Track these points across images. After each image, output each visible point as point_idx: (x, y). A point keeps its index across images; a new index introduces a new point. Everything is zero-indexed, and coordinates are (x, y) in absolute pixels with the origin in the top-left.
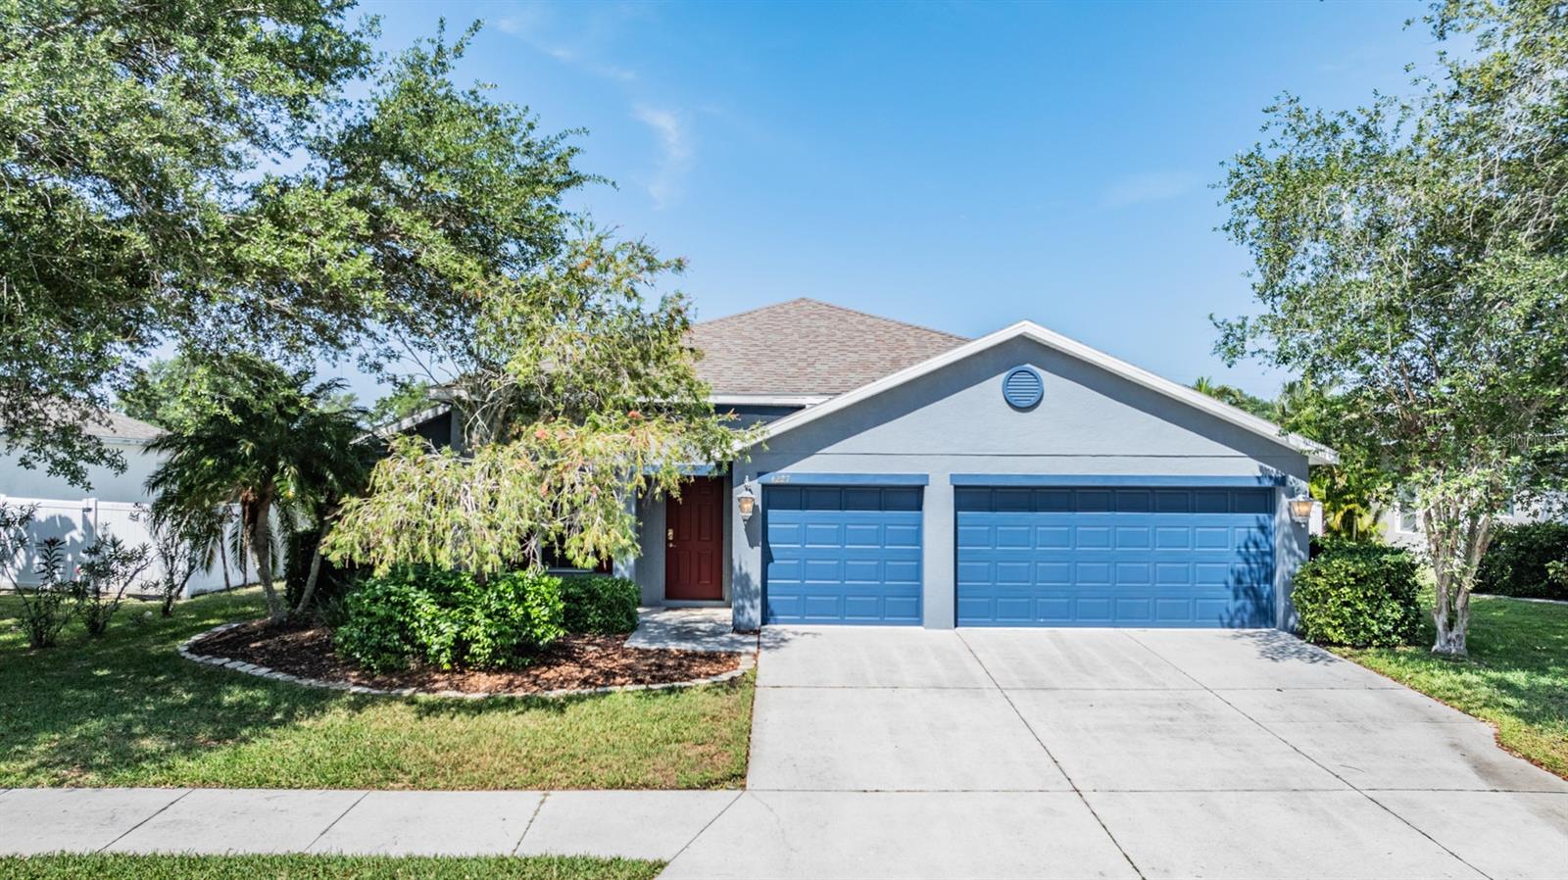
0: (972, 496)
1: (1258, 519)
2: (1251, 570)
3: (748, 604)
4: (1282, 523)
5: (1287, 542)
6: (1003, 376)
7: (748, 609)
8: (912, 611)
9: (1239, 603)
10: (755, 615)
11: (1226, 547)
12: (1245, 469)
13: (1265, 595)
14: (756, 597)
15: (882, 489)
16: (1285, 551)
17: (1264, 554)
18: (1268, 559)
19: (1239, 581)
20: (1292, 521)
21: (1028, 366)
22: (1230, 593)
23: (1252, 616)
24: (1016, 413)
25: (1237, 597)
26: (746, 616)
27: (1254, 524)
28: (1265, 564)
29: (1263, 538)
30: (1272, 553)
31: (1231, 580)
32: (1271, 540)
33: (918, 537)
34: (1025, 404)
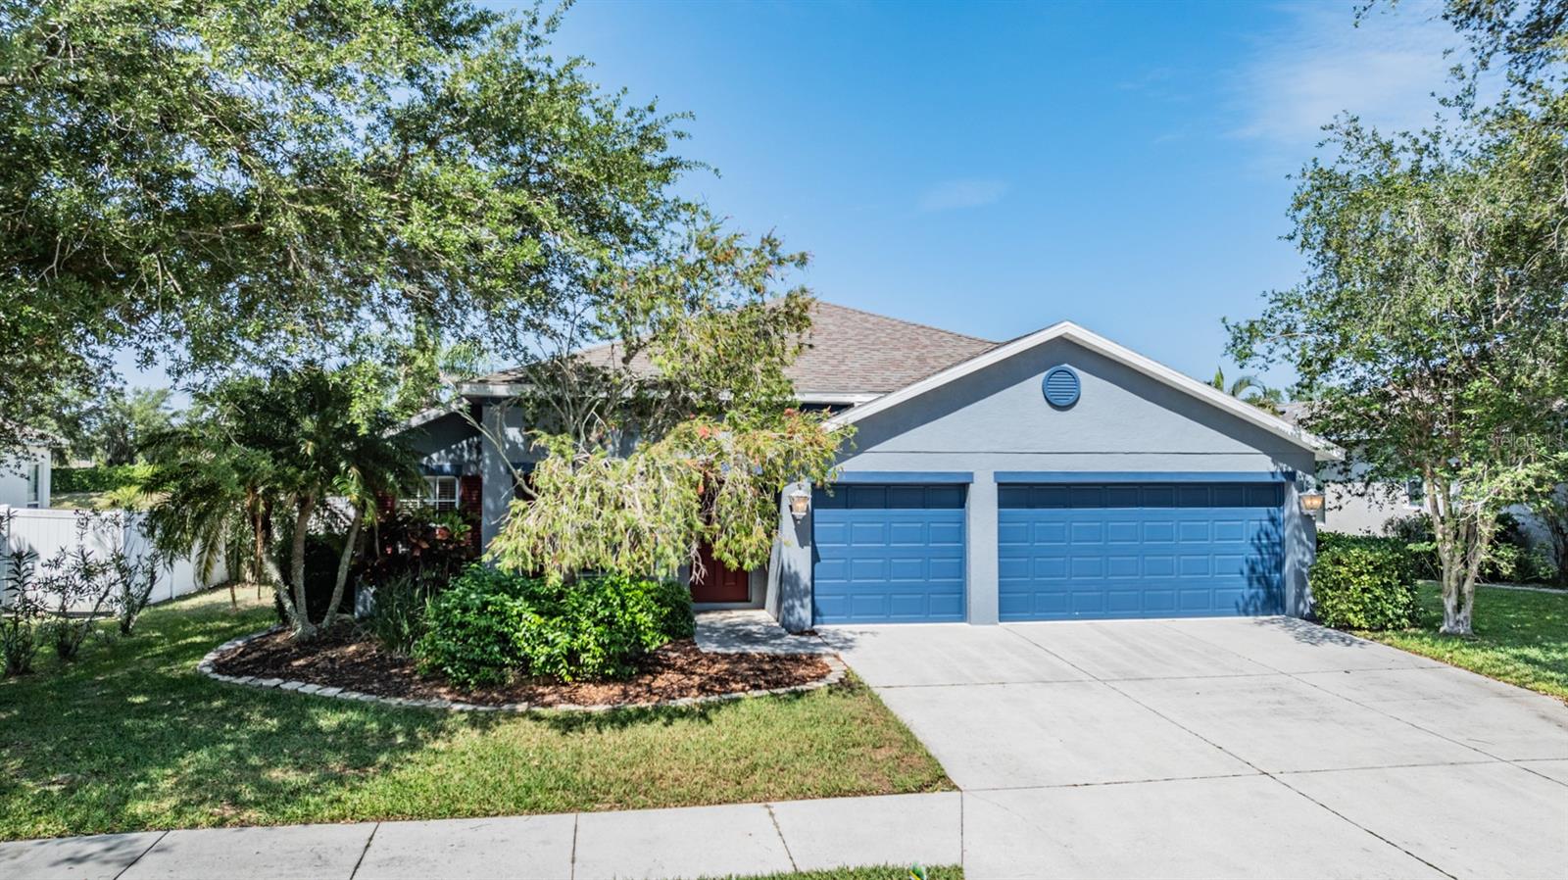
0: (1016, 493)
1: (1269, 512)
2: (1263, 560)
3: (797, 603)
4: (1291, 515)
5: (1297, 533)
6: (1043, 376)
7: (798, 609)
8: (955, 607)
9: (1253, 591)
10: (804, 614)
11: (1241, 539)
12: (1259, 465)
13: (1275, 582)
14: (806, 595)
15: (927, 487)
16: (1295, 542)
17: (1274, 544)
18: (1278, 549)
19: (1253, 570)
20: (1301, 513)
21: (1066, 365)
22: (1245, 582)
23: (1264, 603)
24: (1056, 412)
25: (1250, 585)
26: (796, 616)
27: (1266, 517)
28: (1276, 554)
29: (1274, 529)
30: (1281, 543)
31: (1246, 569)
32: (1280, 530)
33: (961, 534)
34: (1064, 403)
